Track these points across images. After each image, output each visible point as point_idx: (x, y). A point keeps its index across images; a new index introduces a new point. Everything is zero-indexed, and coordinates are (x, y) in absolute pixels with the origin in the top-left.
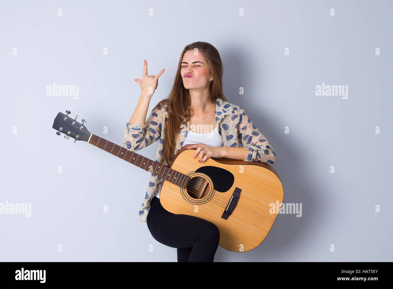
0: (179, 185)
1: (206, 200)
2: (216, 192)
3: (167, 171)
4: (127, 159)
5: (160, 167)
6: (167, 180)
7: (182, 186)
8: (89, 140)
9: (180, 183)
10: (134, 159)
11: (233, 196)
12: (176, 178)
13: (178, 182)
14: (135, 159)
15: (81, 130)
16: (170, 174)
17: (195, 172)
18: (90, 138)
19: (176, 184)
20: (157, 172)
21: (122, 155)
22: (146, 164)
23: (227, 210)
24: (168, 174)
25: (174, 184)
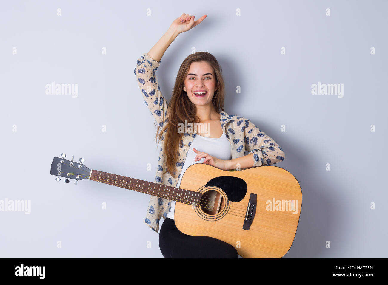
1: (223, 213)
2: (232, 202)
3: (176, 192)
4: (132, 188)
6: (178, 200)
8: (90, 177)
9: (192, 202)
11: (249, 203)
12: (187, 197)
13: (189, 200)
15: (80, 169)
16: (181, 194)
17: (205, 187)
19: (189, 203)
20: (166, 195)
21: (127, 185)
22: (153, 189)
23: (247, 219)
24: (178, 195)
25: (186, 204)
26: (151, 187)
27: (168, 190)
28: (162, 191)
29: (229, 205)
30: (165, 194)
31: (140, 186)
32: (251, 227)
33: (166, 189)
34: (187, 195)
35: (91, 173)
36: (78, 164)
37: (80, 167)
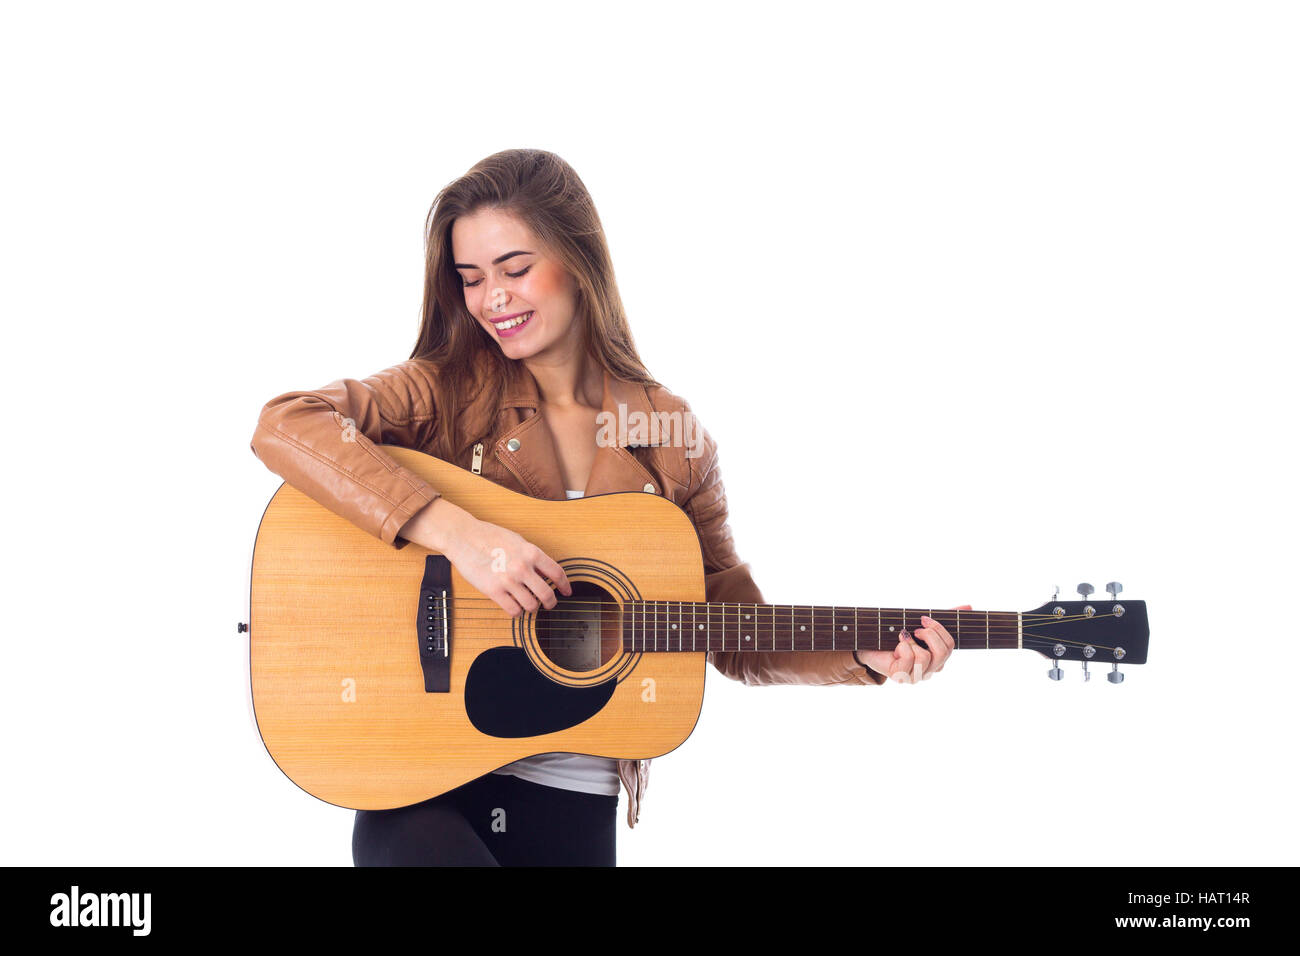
0: (650, 606)
2: (510, 643)
3: (716, 636)
4: (868, 615)
5: (744, 642)
6: (701, 609)
7: (639, 606)
8: (1020, 624)
9: (650, 617)
11: (446, 655)
12: (674, 627)
13: (662, 617)
14: (839, 628)
15: (1059, 642)
16: (698, 632)
17: (616, 678)
18: (1020, 630)
19: (662, 606)
20: (748, 617)
21: (891, 622)
22: (797, 627)
23: (445, 596)
24: (706, 628)
25: (670, 603)
26: (807, 634)
27: (743, 636)
28: (765, 627)
29: (517, 632)
30: (752, 618)
31: (845, 628)
32: (423, 567)
33: (753, 637)
34: (674, 634)
35: (1020, 636)
36: (1067, 656)
37: (1060, 648)
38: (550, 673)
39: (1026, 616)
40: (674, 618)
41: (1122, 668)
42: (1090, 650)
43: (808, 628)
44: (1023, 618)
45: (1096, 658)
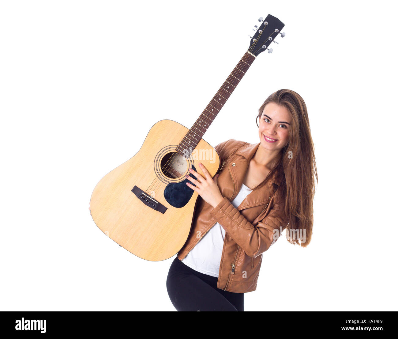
0: (181, 145)
1: (159, 172)
2: (166, 185)
3: (199, 133)
4: (221, 91)
5: (205, 127)
6: (190, 132)
7: (179, 147)
8: (250, 53)
9: (183, 146)
10: (220, 99)
11: (158, 203)
12: (190, 142)
13: (185, 144)
14: (219, 101)
15: (262, 46)
16: (195, 137)
17: (193, 165)
18: (251, 54)
19: (183, 142)
20: (200, 122)
21: (226, 86)
22: (211, 111)
23: (143, 194)
24: (195, 134)
25: (183, 139)
26: (215, 110)
28: (205, 119)
29: (164, 182)
30: (201, 121)
32: (133, 194)
33: (205, 124)
35: (253, 55)
36: (267, 45)
37: (264, 46)
38: (180, 180)
39: (249, 50)
40: (187, 141)
41: (282, 32)
42: (270, 38)
43: (213, 108)
44: (249, 51)
45: (274, 38)
